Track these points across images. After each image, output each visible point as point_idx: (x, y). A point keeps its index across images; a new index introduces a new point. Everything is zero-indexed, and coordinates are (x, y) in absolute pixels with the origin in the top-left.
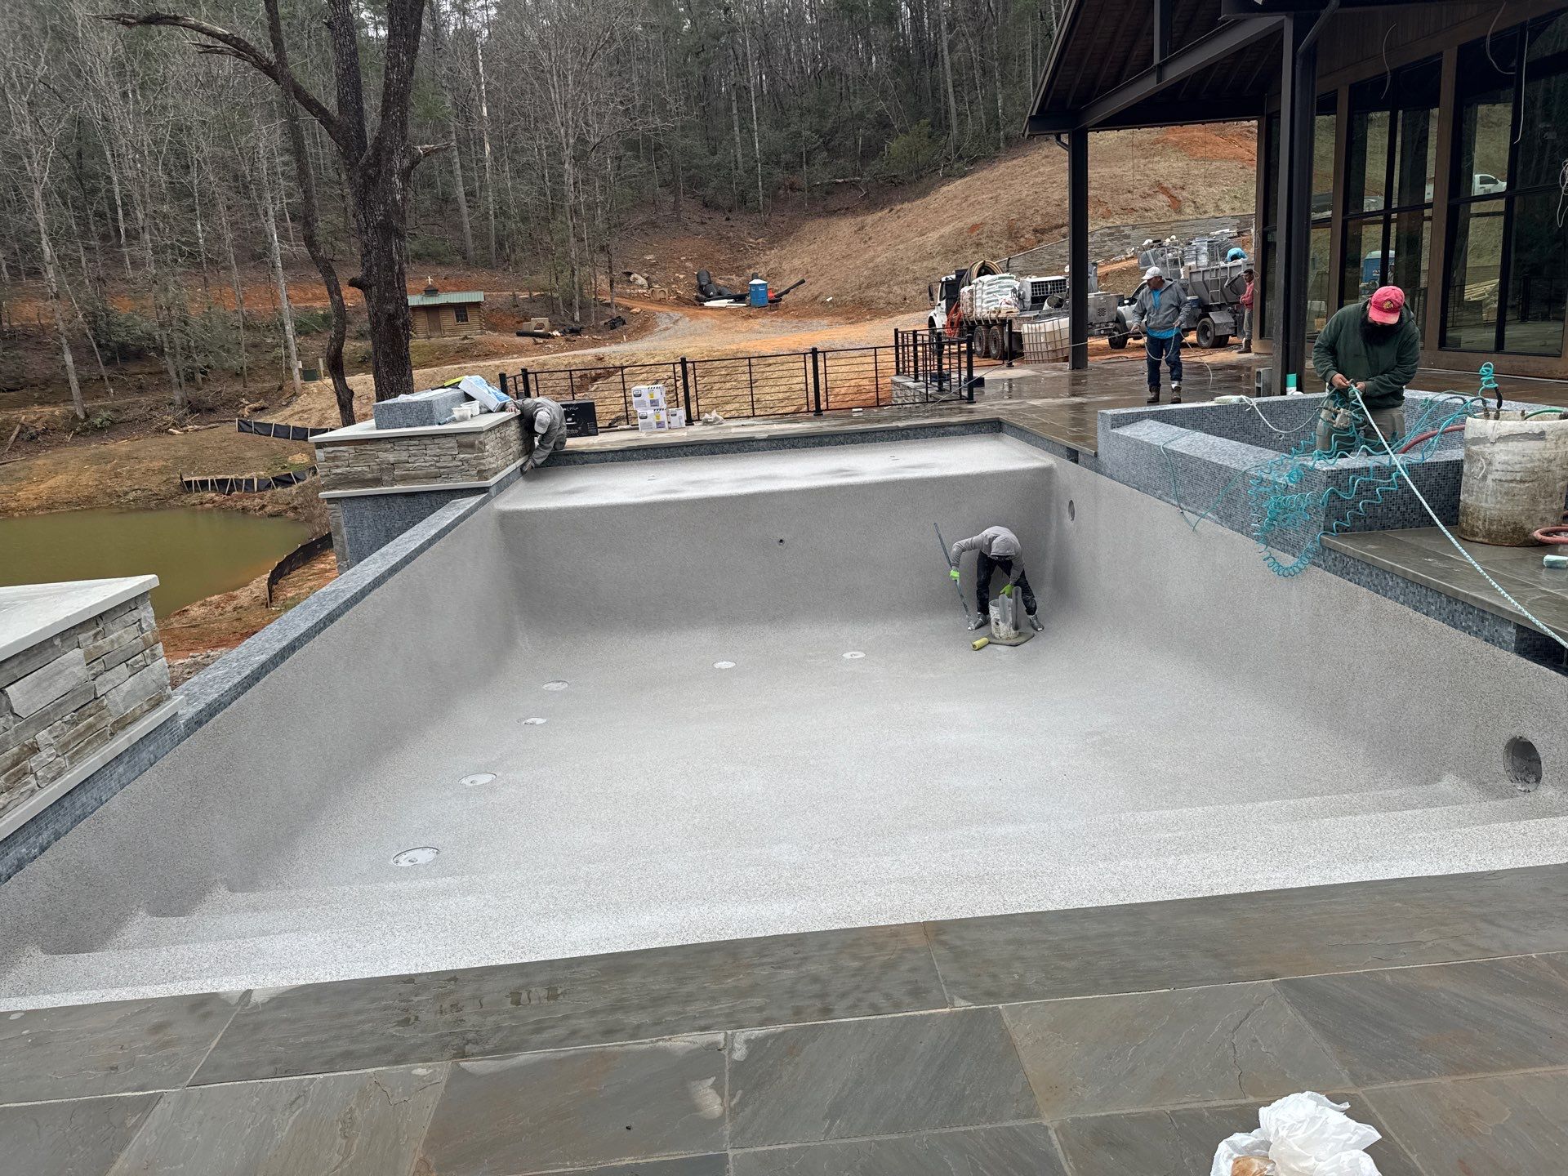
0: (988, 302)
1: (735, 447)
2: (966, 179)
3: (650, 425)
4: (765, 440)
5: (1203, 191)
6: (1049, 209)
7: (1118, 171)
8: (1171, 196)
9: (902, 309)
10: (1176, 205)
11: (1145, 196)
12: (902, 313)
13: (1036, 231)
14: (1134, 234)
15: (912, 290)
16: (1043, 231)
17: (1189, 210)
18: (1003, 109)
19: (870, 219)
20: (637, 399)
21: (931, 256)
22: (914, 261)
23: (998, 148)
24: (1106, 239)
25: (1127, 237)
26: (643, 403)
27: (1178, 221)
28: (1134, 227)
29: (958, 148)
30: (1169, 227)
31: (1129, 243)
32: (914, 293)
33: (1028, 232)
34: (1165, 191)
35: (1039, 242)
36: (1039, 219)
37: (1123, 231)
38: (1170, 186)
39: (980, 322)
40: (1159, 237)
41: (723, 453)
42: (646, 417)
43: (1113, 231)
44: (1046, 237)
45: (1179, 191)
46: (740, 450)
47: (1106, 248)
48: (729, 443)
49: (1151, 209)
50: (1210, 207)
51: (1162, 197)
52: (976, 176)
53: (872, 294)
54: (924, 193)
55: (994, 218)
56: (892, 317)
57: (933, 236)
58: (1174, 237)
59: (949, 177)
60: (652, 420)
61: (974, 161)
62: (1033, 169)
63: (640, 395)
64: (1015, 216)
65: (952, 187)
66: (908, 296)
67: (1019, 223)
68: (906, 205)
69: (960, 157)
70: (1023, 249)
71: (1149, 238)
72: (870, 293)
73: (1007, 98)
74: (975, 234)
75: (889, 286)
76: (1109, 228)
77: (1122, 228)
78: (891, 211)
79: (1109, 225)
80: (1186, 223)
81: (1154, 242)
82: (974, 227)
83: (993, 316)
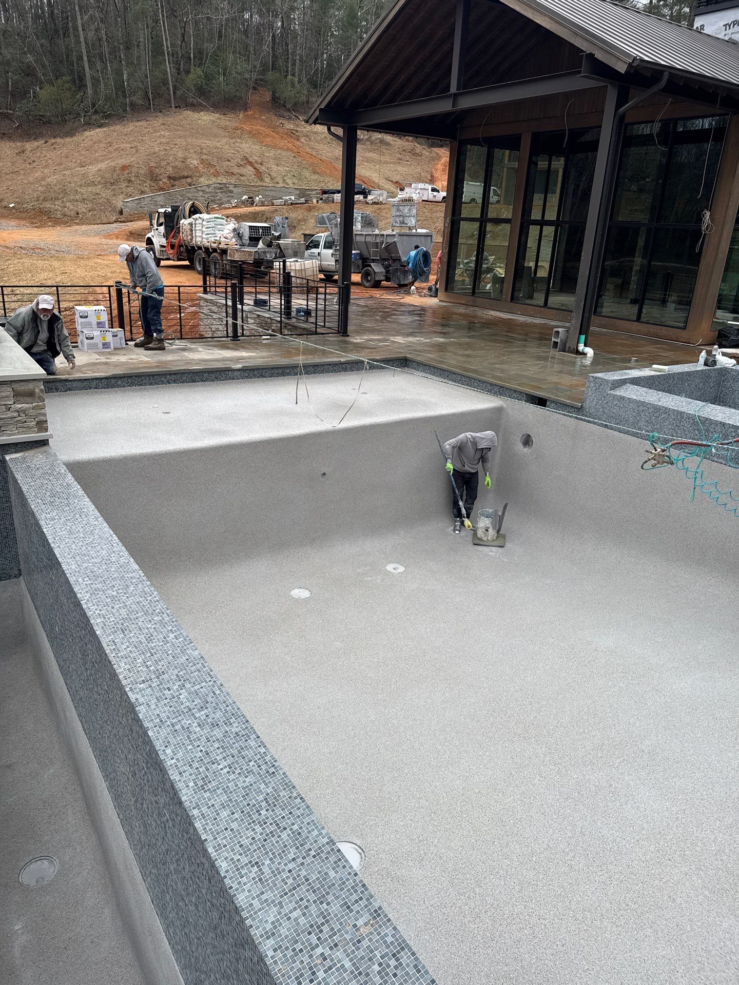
0: (207, 234)
1: (213, 376)
2: (104, 129)
3: (96, 345)
4: (239, 370)
5: (274, 168)
6: (177, 163)
7: (218, 145)
8: (255, 168)
9: (77, 221)
10: (259, 175)
11: (239, 166)
12: (78, 224)
13: (169, 178)
14: (235, 190)
15: (82, 208)
16: (175, 179)
17: (267, 180)
18: (128, 82)
19: (29, 146)
20: (83, 320)
21: (93, 184)
22: (81, 186)
23: (125, 111)
24: (218, 191)
25: (231, 192)
26: (89, 325)
27: (262, 186)
28: (235, 186)
29: (94, 105)
30: (257, 189)
31: (233, 197)
32: (84, 210)
33: (164, 178)
34: (251, 164)
35: (173, 186)
36: (171, 169)
37: (229, 188)
38: (253, 161)
39: (200, 248)
40: (251, 195)
41: (202, 381)
42: (92, 338)
43: (222, 186)
44: (177, 183)
45: (259, 166)
46: (217, 379)
47: (218, 197)
48: (208, 372)
49: (244, 175)
50: (280, 180)
51: (250, 168)
52: (112, 128)
53: (49, 206)
54: (70, 133)
55: (138, 163)
56: (70, 226)
57: (93, 169)
58: (260, 196)
59: (89, 125)
60: (98, 341)
61: (108, 117)
62: (155, 131)
63: (86, 317)
64: (153, 164)
65: (92, 133)
66: (80, 212)
67: (157, 170)
68: (59, 140)
69: (96, 112)
70: (162, 189)
71: (245, 195)
72: (48, 205)
73: (130, 75)
74: (126, 172)
75: (63, 202)
76: (219, 183)
77: (228, 186)
78: (46, 142)
79: (219, 182)
80: (268, 189)
81: (249, 198)
82: (124, 168)
83: (215, 245)
